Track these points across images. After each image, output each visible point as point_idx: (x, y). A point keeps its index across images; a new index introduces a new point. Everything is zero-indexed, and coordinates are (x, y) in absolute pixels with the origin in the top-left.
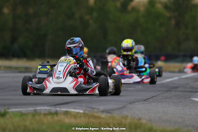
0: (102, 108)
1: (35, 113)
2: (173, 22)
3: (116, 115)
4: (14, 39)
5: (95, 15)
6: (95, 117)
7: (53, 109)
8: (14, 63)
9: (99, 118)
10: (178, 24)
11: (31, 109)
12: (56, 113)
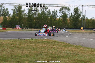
0: (50, 38)
1: (38, 39)
2: (63, 22)
3: (52, 39)
4: (36, 25)
5: (50, 21)
6: (48, 40)
7: (41, 38)
8: (36, 29)
9: (49, 40)
10: (64, 23)
11: (37, 38)
12: (42, 39)
